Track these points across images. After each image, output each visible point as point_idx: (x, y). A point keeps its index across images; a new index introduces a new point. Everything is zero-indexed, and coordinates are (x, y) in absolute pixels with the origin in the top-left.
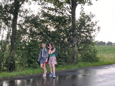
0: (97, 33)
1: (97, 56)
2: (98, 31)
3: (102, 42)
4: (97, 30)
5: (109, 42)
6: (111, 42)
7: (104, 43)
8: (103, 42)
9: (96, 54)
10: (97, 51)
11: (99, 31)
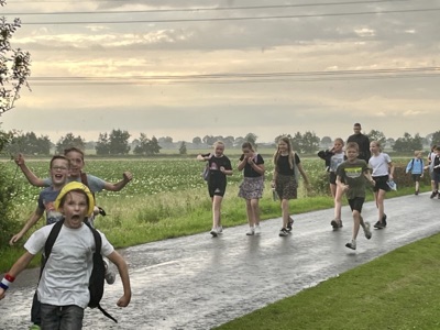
0: (13, 93)
1: (13, 212)
2: (17, 81)
3: (32, 136)
4: (11, 72)
5: (70, 136)
6: (79, 140)
7: (44, 144)
8: (38, 136)
9: (6, 205)
10: (11, 190)
11: (21, 81)
